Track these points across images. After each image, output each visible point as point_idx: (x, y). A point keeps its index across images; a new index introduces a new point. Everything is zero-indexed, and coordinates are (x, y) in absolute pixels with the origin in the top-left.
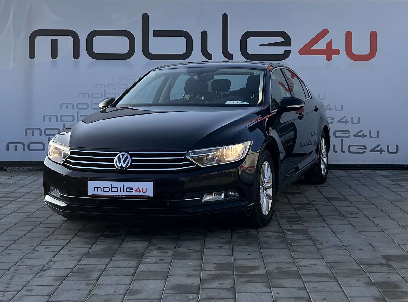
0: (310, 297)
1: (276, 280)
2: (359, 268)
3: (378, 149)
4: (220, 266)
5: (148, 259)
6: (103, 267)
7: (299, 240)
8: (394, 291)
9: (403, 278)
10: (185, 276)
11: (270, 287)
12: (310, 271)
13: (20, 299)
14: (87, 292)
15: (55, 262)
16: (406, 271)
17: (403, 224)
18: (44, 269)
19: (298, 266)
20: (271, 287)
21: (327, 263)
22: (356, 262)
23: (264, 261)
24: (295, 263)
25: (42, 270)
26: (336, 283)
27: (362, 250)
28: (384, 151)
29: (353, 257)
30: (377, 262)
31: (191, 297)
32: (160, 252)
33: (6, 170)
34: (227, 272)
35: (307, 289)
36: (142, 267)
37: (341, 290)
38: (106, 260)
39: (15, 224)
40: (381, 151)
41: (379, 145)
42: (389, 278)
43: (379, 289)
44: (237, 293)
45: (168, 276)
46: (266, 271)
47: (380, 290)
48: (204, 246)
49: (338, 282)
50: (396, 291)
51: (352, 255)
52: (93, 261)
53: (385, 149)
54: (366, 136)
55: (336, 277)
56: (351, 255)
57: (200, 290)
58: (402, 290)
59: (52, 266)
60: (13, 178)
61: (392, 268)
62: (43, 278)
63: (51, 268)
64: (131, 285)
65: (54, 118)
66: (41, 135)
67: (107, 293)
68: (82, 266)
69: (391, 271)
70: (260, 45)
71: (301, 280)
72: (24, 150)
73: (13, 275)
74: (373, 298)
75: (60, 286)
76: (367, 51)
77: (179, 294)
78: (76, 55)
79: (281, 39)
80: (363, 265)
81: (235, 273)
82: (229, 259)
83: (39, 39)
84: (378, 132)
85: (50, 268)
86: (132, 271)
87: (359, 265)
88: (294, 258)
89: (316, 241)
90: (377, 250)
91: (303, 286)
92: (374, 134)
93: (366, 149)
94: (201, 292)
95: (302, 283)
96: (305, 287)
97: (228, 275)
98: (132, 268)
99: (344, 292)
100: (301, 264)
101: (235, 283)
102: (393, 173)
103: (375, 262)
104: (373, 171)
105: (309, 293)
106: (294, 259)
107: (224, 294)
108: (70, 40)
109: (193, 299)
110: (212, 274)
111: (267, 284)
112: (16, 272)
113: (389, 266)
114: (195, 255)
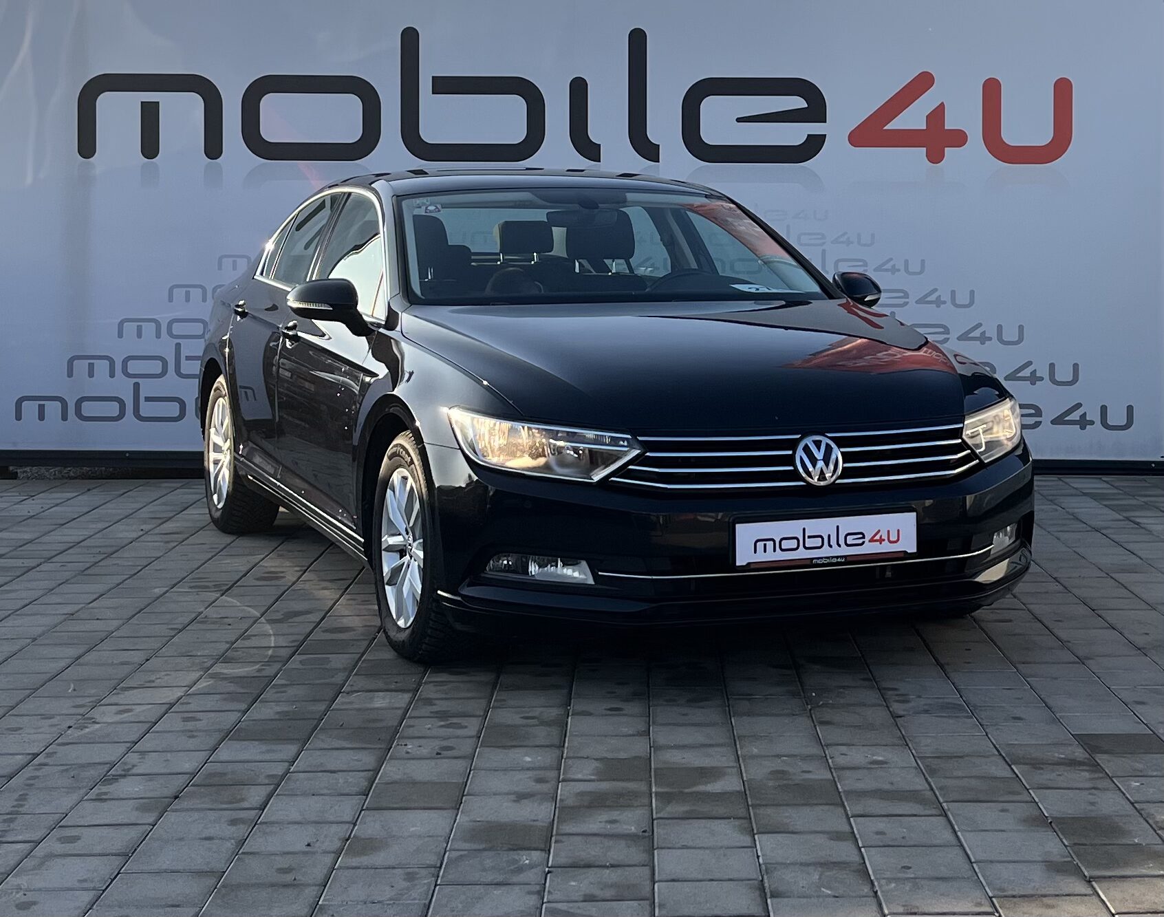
0: (865, 862)
1: (769, 811)
2: (1008, 774)
3: (1075, 416)
4: (612, 768)
5: (410, 747)
6: (279, 769)
7: (842, 690)
8: (1105, 842)
9: (1132, 804)
10: (513, 797)
11: (753, 830)
12: (867, 782)
13: (42, 864)
14: (232, 844)
15: (143, 753)
16: (1143, 784)
17: (1140, 640)
18: (109, 776)
19: (835, 769)
20: (755, 832)
21: (918, 757)
22: (1001, 755)
23: (739, 753)
24: (827, 760)
25: (107, 779)
26: (942, 819)
27: (1019, 719)
28: (1092, 423)
29: (991, 741)
30: (1063, 756)
31: (527, 862)
32: (442, 723)
33: (14, 476)
34: (632, 786)
35: (858, 836)
36: (390, 770)
37: (954, 841)
38: (291, 749)
39: (35, 639)
40: (1083, 423)
41: (1079, 406)
42: (1093, 804)
43: (1062, 837)
44: (658, 848)
45: (464, 798)
46: (743, 782)
47: (1064, 840)
48: (569, 708)
49: (946, 816)
50: (1110, 844)
51: (990, 736)
52: (252, 751)
53: (1094, 415)
54: (1041, 379)
55: (941, 800)
56: (987, 735)
57: (553, 839)
58: (1129, 842)
59: (134, 766)
60: (33, 500)
61: (1101, 775)
62: (108, 802)
63: (134, 771)
64: (358, 823)
65: (149, 329)
66: (112, 375)
67: (286, 850)
68: (218, 768)
69: (1100, 784)
70: (739, 120)
71: (841, 810)
72: (64, 418)
73: (21, 793)
74: (1046, 865)
75: (155, 827)
76: (1043, 135)
77: (491, 853)
78: (213, 148)
79: (798, 103)
80: (1021, 763)
81: (654, 790)
82: (639, 747)
83: (107, 103)
84: (1076, 366)
85: (130, 773)
86: (359, 780)
87: (1010, 766)
88: (823, 744)
89: (890, 692)
90: (1061, 720)
91: (847, 828)
92: (1064, 374)
93: (1041, 416)
94: (556, 845)
95: (845, 820)
96: (853, 832)
97: (635, 795)
98: (362, 774)
99: (962, 845)
100: (841, 761)
101: (653, 820)
102: (1116, 484)
103: (1056, 755)
104: (1060, 479)
105: (863, 850)
106: (825, 748)
107: (621, 852)
108: (194, 104)
109: (531, 867)
110: (590, 792)
111: (743, 821)
112: (33, 785)
113: (1095, 767)
114: (542, 734)
